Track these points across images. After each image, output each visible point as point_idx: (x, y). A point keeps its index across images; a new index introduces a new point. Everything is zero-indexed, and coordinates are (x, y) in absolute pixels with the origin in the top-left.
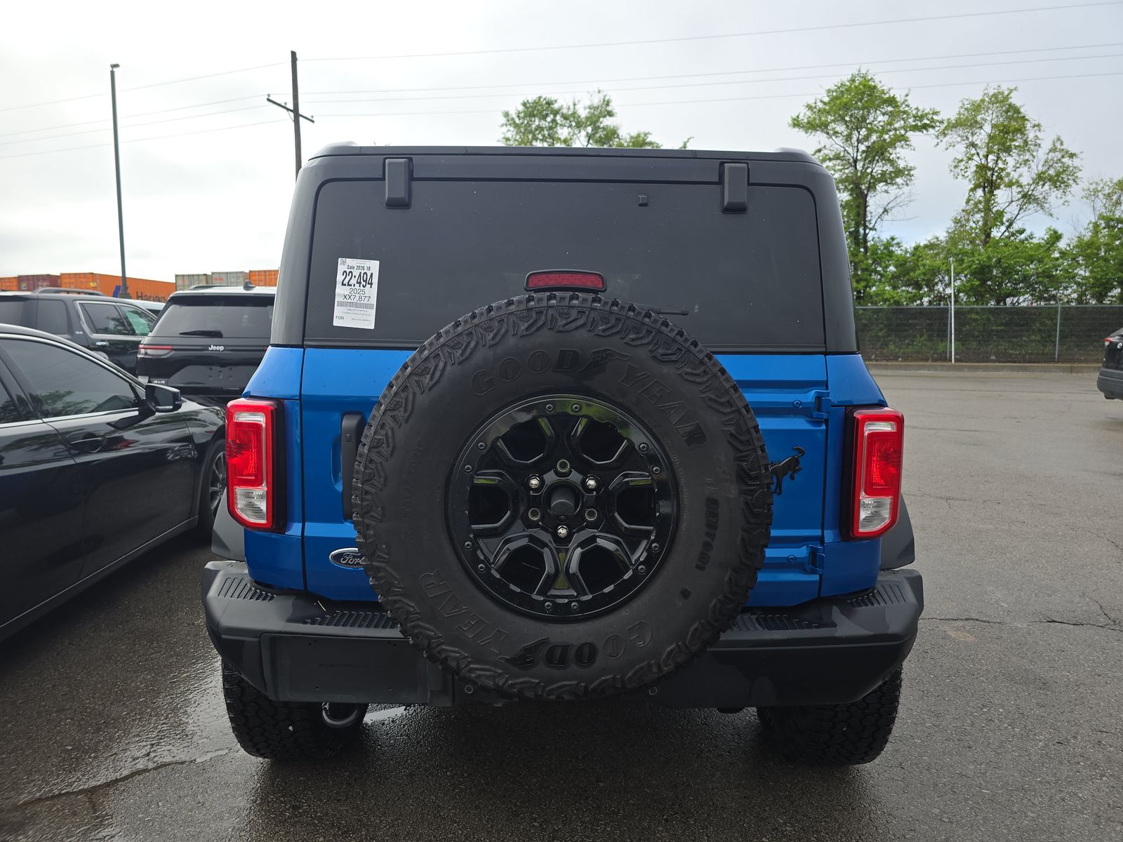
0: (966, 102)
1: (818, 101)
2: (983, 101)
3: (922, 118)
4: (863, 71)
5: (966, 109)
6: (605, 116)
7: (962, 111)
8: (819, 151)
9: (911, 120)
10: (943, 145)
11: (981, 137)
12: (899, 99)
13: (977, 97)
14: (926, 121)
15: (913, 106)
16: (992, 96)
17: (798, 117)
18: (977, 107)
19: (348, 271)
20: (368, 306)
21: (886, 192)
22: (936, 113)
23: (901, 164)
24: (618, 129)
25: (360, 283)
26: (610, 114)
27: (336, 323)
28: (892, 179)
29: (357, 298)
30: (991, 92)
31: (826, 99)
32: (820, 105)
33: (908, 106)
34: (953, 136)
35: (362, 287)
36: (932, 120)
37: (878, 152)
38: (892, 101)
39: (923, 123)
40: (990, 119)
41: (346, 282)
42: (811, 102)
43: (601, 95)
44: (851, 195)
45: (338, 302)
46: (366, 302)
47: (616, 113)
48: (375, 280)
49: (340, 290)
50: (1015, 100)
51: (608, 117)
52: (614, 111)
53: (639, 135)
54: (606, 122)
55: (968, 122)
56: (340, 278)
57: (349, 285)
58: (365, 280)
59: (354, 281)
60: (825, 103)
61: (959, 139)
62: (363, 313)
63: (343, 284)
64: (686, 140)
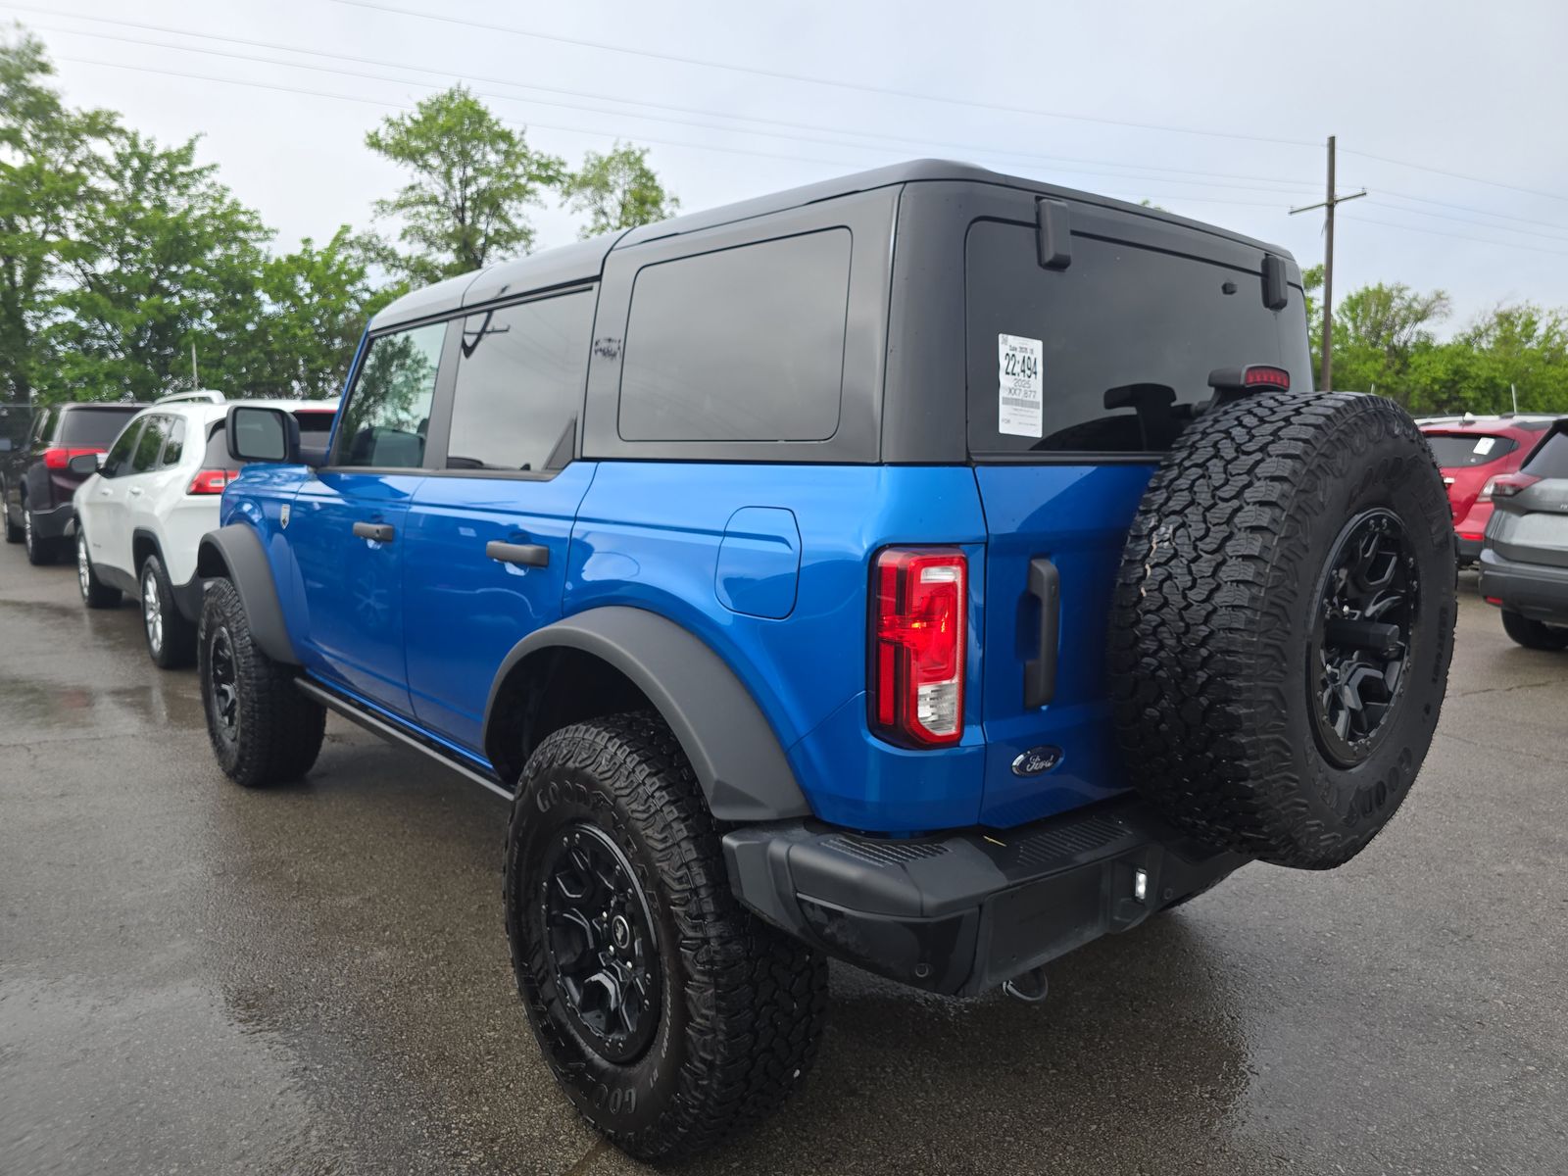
0: (592, 157)
1: (406, 117)
2: (611, 159)
3: (546, 166)
4: (464, 88)
5: (593, 165)
6: (32, 71)
7: (589, 166)
8: (412, 188)
9: (534, 167)
10: (568, 207)
11: (612, 203)
12: (516, 137)
13: (606, 153)
14: (551, 173)
15: (532, 148)
16: (624, 154)
17: (376, 133)
18: (604, 166)
19: (1011, 353)
20: (1033, 405)
21: (503, 259)
22: (562, 164)
23: (519, 224)
24: (59, 97)
25: (1023, 371)
26: (44, 68)
27: (1003, 429)
28: (507, 242)
29: (1023, 393)
30: (622, 149)
31: (419, 117)
32: (409, 123)
33: (525, 147)
34: (579, 198)
35: (1026, 378)
36: (558, 172)
37: (489, 202)
38: (506, 136)
39: (549, 173)
40: (622, 182)
41: (1010, 370)
42: (395, 117)
43: (23, 34)
44: (458, 258)
45: (1003, 398)
46: (1031, 399)
47: (57, 70)
48: (1040, 368)
49: (1005, 380)
50: (649, 163)
51: (39, 74)
52: (53, 66)
53: (97, 114)
54: (37, 80)
55: (596, 181)
56: (1003, 362)
57: (1014, 374)
58: (1028, 369)
59: (1017, 369)
60: (416, 122)
61: (586, 202)
62: (1029, 414)
63: (1007, 373)
64: (193, 137)
